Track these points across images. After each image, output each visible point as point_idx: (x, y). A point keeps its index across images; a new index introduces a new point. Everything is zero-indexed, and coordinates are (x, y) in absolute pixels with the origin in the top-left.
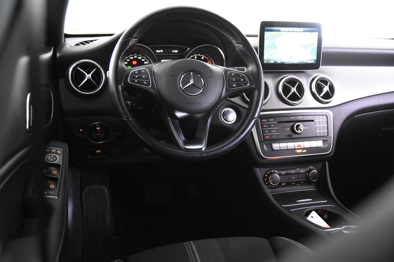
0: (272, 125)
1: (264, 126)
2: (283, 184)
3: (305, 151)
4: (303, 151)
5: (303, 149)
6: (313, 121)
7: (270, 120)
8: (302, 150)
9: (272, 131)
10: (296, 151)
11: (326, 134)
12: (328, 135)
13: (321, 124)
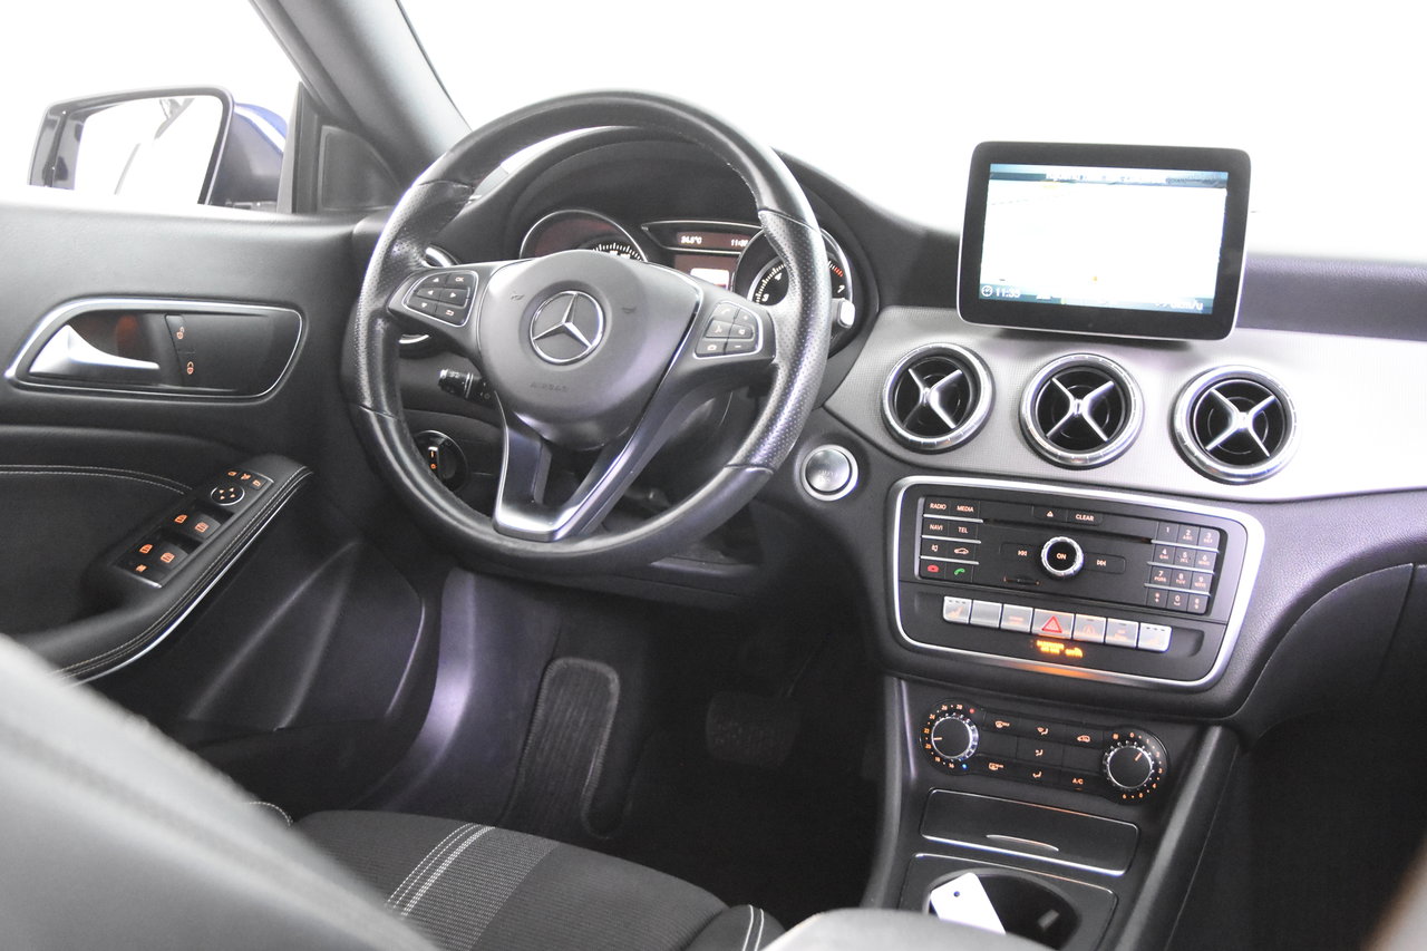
0: (963, 530)
1: (932, 527)
2: (993, 767)
3: (1077, 652)
4: (1069, 652)
5: (1071, 642)
6: (1148, 541)
7: (960, 508)
8: (1061, 646)
9: (956, 551)
10: (1039, 643)
11: (1198, 605)
12: (1208, 611)
13: (1182, 560)
